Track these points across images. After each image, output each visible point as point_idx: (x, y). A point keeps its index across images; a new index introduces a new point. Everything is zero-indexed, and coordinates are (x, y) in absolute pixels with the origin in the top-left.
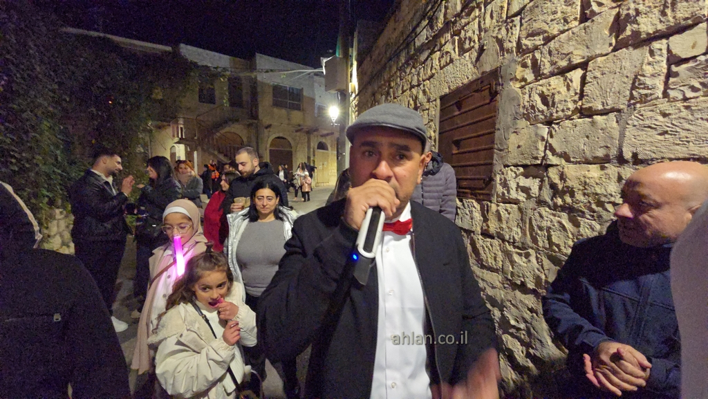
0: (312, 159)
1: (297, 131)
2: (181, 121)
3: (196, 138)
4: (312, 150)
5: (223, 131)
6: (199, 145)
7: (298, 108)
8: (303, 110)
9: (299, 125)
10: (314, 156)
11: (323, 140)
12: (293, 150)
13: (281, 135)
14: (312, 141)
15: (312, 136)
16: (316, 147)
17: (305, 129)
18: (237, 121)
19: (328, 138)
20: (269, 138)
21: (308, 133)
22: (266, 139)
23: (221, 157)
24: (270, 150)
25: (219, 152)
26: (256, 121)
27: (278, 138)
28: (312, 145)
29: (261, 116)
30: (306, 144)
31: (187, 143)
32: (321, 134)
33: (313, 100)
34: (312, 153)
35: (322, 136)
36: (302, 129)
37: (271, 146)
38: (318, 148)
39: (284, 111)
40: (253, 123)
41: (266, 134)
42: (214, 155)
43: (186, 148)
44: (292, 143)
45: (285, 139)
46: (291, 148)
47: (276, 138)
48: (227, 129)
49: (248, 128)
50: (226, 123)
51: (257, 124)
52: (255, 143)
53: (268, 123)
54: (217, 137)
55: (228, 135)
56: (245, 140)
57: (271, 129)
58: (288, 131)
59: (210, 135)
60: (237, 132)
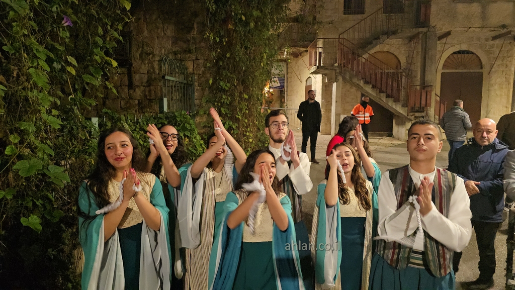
5: (372, 51)
6: (340, 73)
9: (504, 26)
12: (485, 71)
13: (464, 47)
18: (394, 33)
20: (444, 52)
22: (438, 57)
23: (368, 89)
24: (443, 75)
25: (367, 83)
26: (425, 30)
27: (459, 52)
29: (433, 20)
37: (444, 66)
39: (475, 7)
40: (419, 33)
41: (439, 48)
42: (358, 87)
43: (323, 79)
44: (484, 59)
45: (472, 53)
46: (482, 68)
47: (455, 53)
48: (378, 48)
49: (410, 41)
50: (378, 38)
51: (426, 33)
52: (419, 64)
53: (445, 30)
54: (364, 61)
55: (379, 56)
56: (403, 60)
57: (449, 39)
58: (479, 39)
59: (354, 59)
60: (392, 50)
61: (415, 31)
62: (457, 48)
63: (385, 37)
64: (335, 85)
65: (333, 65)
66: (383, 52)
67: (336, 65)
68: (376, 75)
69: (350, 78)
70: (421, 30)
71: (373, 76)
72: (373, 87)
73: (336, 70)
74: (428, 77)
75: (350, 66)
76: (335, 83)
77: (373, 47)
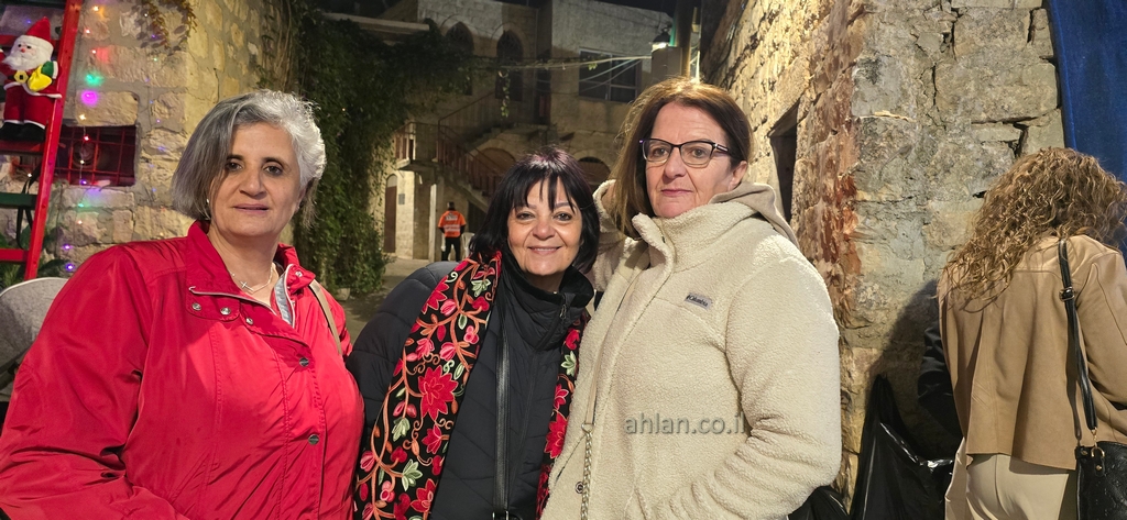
5: (482, 147)
6: (442, 172)
7: (629, 98)
13: (592, 154)
18: (509, 127)
25: (475, 188)
26: (544, 128)
27: (587, 159)
29: (554, 119)
31: (421, 168)
39: (600, 107)
40: (537, 132)
42: (465, 193)
43: (416, 178)
45: (600, 161)
48: (490, 143)
49: (529, 140)
50: (489, 131)
51: (545, 132)
53: (567, 130)
54: (472, 159)
55: (492, 155)
57: (574, 142)
58: (607, 146)
59: (459, 155)
60: (507, 150)
61: (533, 128)
62: (584, 154)
63: (498, 130)
64: (434, 189)
65: (430, 160)
66: (496, 150)
67: (435, 160)
68: (488, 179)
69: (454, 180)
70: (540, 127)
72: (484, 195)
73: (435, 168)
75: (453, 164)
76: (435, 186)
77: (483, 142)
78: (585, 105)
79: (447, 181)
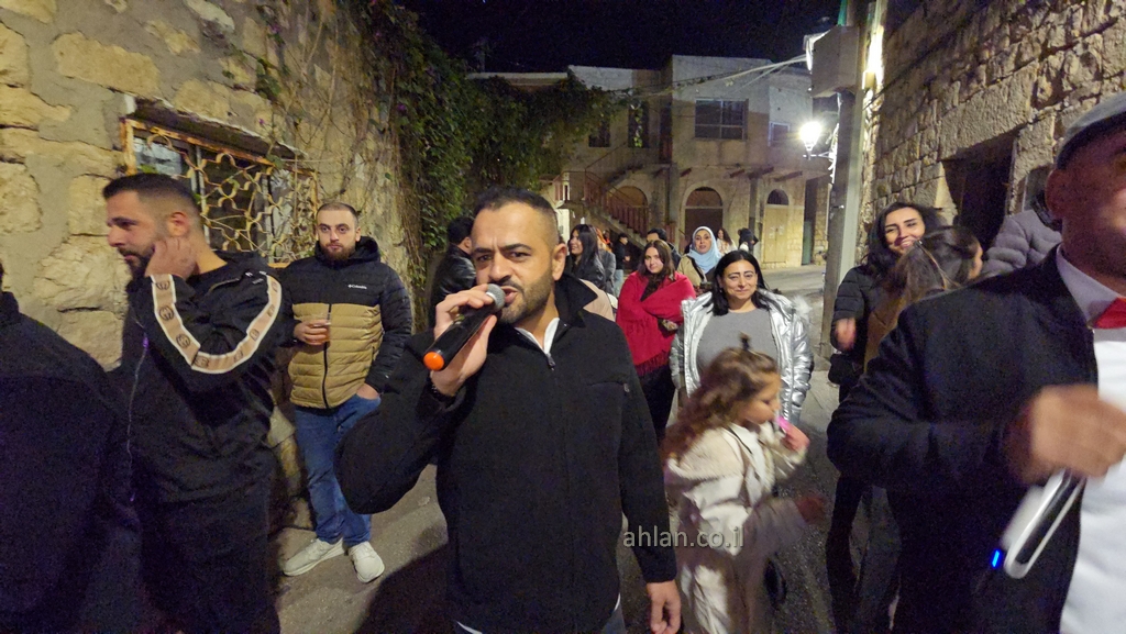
0: (757, 221)
1: (732, 176)
2: (566, 177)
3: (583, 199)
4: (758, 206)
5: (619, 186)
6: (589, 208)
7: (738, 135)
8: (746, 137)
9: (738, 165)
10: (761, 215)
11: (780, 187)
12: (724, 208)
13: (705, 184)
14: (759, 191)
15: (760, 181)
16: (766, 201)
17: (748, 170)
18: (639, 167)
19: (790, 182)
20: (686, 189)
21: (753, 176)
22: (681, 193)
23: (616, 225)
24: (687, 211)
25: (614, 218)
26: (667, 166)
27: (701, 189)
28: (759, 196)
29: (676, 157)
30: (748, 197)
31: (574, 206)
32: (777, 176)
33: (766, 117)
34: (757, 211)
35: (777, 180)
36: (743, 171)
37: (687, 204)
38: (768, 203)
39: (712, 145)
40: (661, 170)
41: (682, 184)
42: (606, 221)
43: (571, 214)
44: (723, 197)
45: (712, 190)
46: (721, 204)
47: (697, 190)
48: (625, 182)
49: (655, 177)
50: (623, 173)
51: (668, 170)
52: (664, 200)
53: (686, 167)
54: (611, 196)
55: (626, 191)
56: (649, 196)
57: (690, 176)
58: (718, 176)
59: (601, 194)
60: (638, 186)
61: (658, 167)
62: (698, 185)
63: (630, 172)
65: (580, 199)
66: (630, 187)
68: (623, 210)
69: (599, 213)
70: (664, 166)
71: (621, 213)
72: (621, 222)
73: (584, 205)
74: (673, 214)
75: (597, 201)
77: (619, 182)
78: (701, 145)
79: (592, 214)
